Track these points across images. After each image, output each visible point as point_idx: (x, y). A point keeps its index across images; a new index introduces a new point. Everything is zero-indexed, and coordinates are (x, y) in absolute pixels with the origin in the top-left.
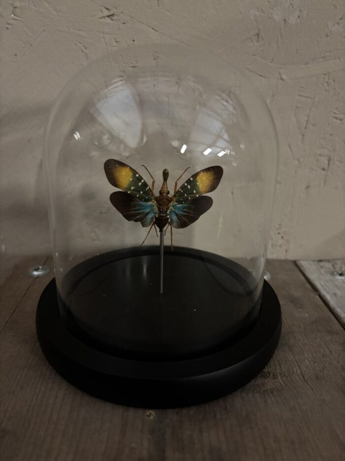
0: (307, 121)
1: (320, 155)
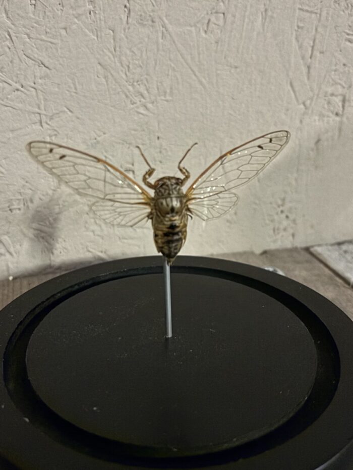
0: (313, 47)
1: (332, 95)
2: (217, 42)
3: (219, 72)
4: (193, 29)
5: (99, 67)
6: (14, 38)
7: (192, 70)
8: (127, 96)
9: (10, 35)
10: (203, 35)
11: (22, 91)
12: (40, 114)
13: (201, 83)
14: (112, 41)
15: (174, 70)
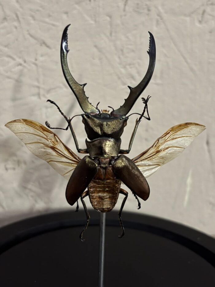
2: (210, 32)
3: (210, 60)
4: (188, 19)
5: (95, 50)
6: (21, 19)
7: (184, 58)
8: (119, 78)
9: (17, 16)
10: (197, 24)
11: (24, 67)
12: (38, 87)
13: (192, 69)
14: (109, 27)
15: (165, 55)
